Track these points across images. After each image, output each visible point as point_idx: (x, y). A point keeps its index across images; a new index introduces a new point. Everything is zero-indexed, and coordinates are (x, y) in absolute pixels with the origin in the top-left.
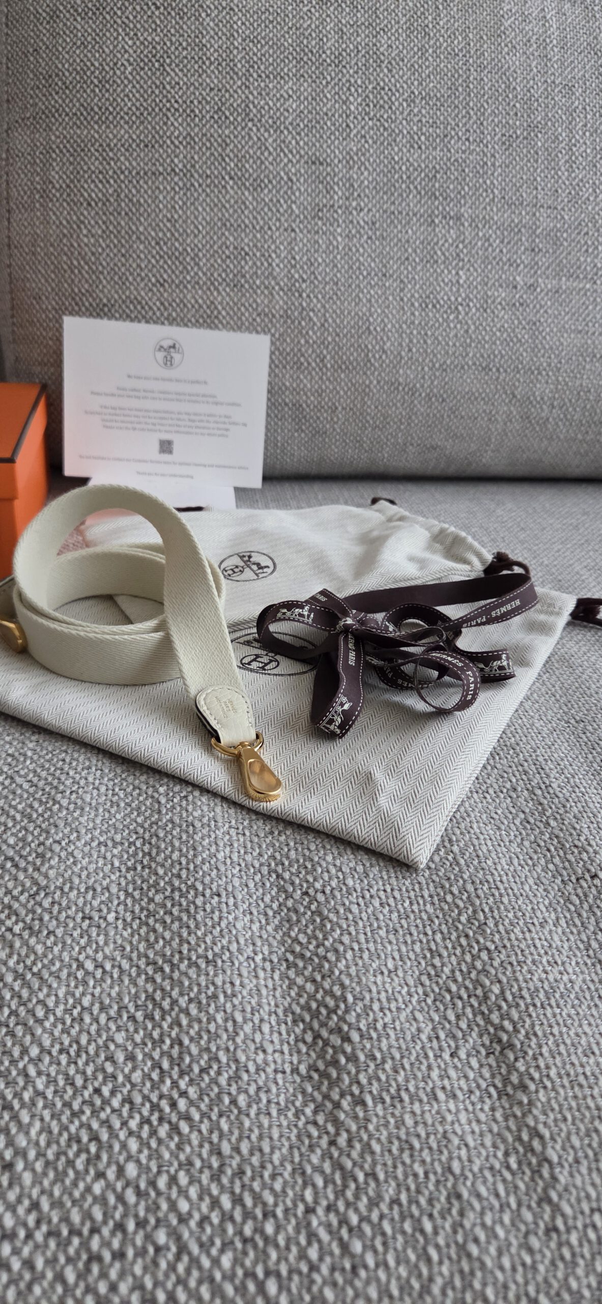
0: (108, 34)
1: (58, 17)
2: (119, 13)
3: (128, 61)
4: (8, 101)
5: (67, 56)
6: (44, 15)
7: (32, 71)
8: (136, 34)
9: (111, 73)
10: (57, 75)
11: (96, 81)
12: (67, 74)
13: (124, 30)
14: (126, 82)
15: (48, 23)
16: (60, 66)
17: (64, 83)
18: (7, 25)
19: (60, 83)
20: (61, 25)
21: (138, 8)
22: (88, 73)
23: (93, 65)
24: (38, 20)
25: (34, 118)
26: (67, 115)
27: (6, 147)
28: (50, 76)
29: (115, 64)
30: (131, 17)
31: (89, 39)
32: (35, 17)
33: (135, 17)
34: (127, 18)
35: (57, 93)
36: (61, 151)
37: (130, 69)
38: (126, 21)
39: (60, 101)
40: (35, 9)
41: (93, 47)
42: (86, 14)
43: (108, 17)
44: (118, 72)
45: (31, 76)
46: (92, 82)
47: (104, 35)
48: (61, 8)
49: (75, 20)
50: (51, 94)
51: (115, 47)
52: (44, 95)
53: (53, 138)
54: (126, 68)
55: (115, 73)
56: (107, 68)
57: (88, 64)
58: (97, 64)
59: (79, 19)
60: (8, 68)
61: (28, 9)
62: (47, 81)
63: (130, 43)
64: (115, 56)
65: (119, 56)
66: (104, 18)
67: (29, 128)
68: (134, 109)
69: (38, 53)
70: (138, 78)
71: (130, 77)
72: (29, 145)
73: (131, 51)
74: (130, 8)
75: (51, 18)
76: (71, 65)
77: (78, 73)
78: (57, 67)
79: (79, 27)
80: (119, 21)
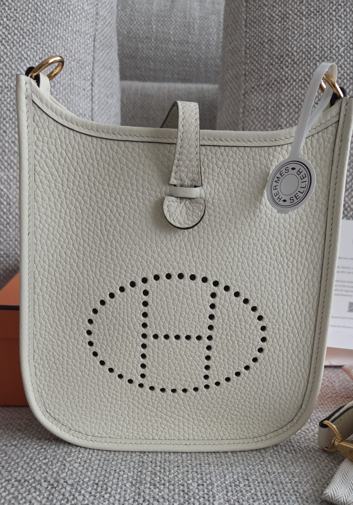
0: (326, 27)
1: (288, 18)
2: (334, 13)
3: (341, 44)
4: (245, 75)
5: (295, 43)
6: (277, 17)
7: (267, 54)
8: (346, 27)
9: (329, 52)
10: (287, 55)
11: (317, 58)
12: (295, 54)
13: (338, 24)
14: (340, 58)
15: (280, 22)
16: (290, 49)
17: (293, 60)
18: (246, 26)
19: (289, 60)
20: (290, 23)
21: (348, 10)
22: (312, 53)
23: (315, 47)
24: (272, 21)
25: (268, 85)
26: (295, 81)
27: (243, 105)
28: (282, 56)
29: (332, 46)
30: (343, 16)
31: (312, 31)
32: (270, 19)
33: (346, 16)
34: (340, 16)
35: (287, 67)
36: (289, 105)
37: (342, 49)
38: (340, 19)
39: (289, 72)
40: (270, 14)
41: (315, 36)
42: (309, 15)
43: (326, 16)
44: (334, 52)
45: (266, 57)
46: (314, 58)
47: (323, 28)
48: (290, 12)
49: (301, 19)
50: (282, 68)
51: (331, 35)
52: (277, 69)
53: (283, 97)
54: (339, 49)
55: (331, 52)
56: (326, 49)
57: (312, 47)
58: (318, 47)
59: (304, 18)
60: (246, 53)
61: (265, 15)
62: (279, 60)
63: (343, 32)
64: (331, 41)
65: (334, 41)
66: (323, 17)
67: (263, 91)
68: (345, 75)
69: (272, 42)
70: (348, 54)
71: (343, 55)
72: (262, 102)
73: (343, 38)
74: (342, 10)
75: (283, 19)
76: (298, 48)
77: (303, 53)
78: (287, 50)
79: (304, 24)
80: (334, 19)
